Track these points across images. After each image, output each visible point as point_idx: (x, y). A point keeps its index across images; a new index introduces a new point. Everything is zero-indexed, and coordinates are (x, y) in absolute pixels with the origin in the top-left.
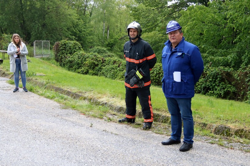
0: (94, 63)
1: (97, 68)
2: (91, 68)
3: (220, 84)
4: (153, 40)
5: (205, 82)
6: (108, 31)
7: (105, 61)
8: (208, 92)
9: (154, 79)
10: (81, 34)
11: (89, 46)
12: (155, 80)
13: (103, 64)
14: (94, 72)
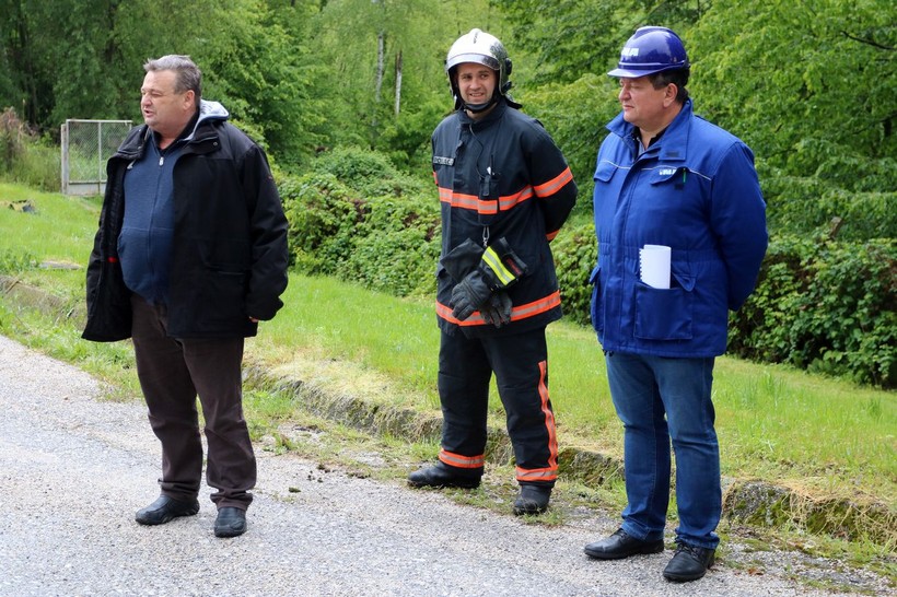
0: (320, 222)
1: (332, 243)
2: (304, 241)
3: (877, 322)
4: (585, 115)
5: (806, 310)
6: (399, 78)
7: (368, 210)
8: (821, 357)
9: (577, 295)
10: (276, 88)
11: (312, 147)
12: (582, 301)
13: (359, 224)
14: (318, 261)
